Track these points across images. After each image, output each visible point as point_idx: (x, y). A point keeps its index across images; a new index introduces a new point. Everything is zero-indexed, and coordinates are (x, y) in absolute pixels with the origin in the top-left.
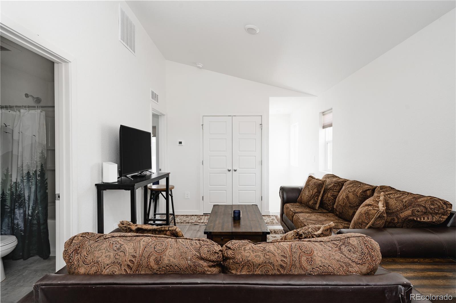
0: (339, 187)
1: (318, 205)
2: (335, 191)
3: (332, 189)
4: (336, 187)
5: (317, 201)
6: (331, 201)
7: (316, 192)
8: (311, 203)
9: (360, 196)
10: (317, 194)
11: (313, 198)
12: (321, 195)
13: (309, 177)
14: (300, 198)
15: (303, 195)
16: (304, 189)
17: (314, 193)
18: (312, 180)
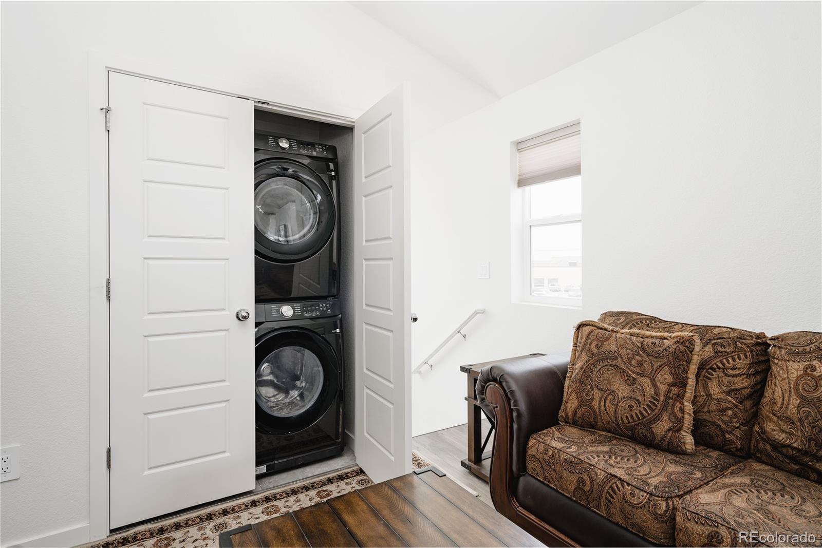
0: (742, 356)
1: (688, 438)
2: (731, 372)
3: (721, 365)
4: (734, 360)
5: (680, 421)
6: (730, 413)
7: (672, 385)
8: (660, 428)
10: (675, 390)
11: (664, 407)
13: (581, 326)
14: (580, 406)
15: (597, 394)
16: (587, 372)
17: (663, 388)
18: (610, 336)
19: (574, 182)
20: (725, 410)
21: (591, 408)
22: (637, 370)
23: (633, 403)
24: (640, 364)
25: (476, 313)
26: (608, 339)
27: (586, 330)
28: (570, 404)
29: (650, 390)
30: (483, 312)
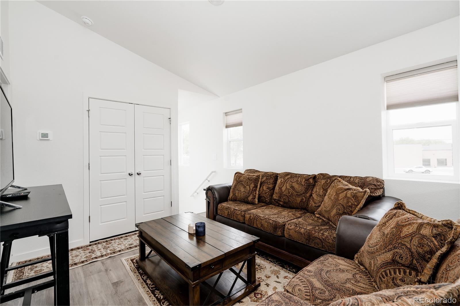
0: (272, 179)
1: (257, 200)
2: (269, 183)
3: (266, 182)
4: (270, 180)
5: (255, 196)
6: (267, 193)
7: (254, 187)
8: (250, 198)
9: (304, 184)
10: (254, 189)
11: (251, 193)
12: (258, 189)
13: (236, 173)
14: (233, 195)
15: (237, 192)
16: (235, 186)
17: (251, 188)
18: (242, 176)
19: (241, 128)
20: (266, 193)
21: (236, 195)
22: (246, 184)
23: (244, 193)
24: (247, 182)
25: (212, 172)
26: (241, 177)
27: (237, 174)
28: (231, 195)
29: (248, 189)
30: (215, 172)
